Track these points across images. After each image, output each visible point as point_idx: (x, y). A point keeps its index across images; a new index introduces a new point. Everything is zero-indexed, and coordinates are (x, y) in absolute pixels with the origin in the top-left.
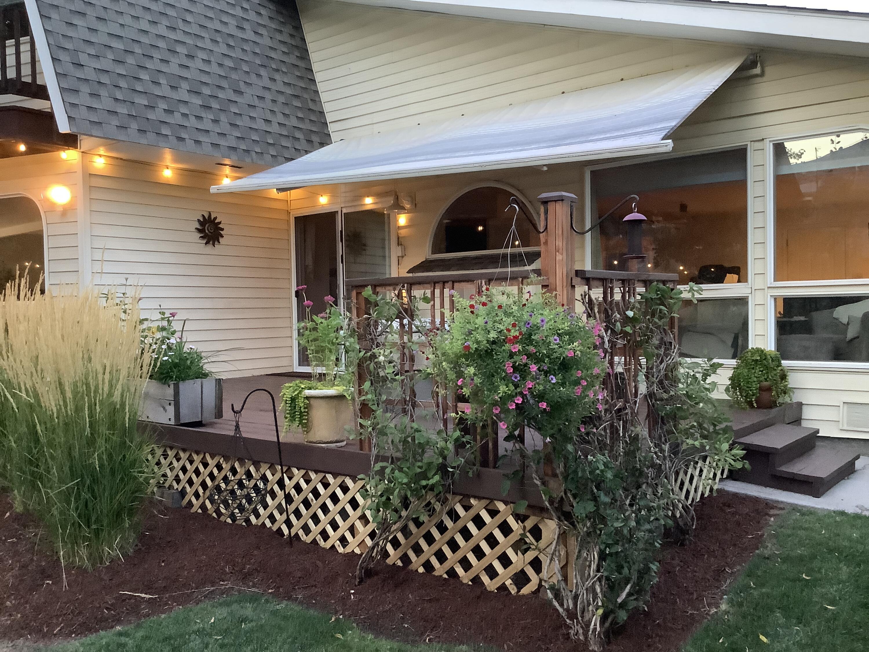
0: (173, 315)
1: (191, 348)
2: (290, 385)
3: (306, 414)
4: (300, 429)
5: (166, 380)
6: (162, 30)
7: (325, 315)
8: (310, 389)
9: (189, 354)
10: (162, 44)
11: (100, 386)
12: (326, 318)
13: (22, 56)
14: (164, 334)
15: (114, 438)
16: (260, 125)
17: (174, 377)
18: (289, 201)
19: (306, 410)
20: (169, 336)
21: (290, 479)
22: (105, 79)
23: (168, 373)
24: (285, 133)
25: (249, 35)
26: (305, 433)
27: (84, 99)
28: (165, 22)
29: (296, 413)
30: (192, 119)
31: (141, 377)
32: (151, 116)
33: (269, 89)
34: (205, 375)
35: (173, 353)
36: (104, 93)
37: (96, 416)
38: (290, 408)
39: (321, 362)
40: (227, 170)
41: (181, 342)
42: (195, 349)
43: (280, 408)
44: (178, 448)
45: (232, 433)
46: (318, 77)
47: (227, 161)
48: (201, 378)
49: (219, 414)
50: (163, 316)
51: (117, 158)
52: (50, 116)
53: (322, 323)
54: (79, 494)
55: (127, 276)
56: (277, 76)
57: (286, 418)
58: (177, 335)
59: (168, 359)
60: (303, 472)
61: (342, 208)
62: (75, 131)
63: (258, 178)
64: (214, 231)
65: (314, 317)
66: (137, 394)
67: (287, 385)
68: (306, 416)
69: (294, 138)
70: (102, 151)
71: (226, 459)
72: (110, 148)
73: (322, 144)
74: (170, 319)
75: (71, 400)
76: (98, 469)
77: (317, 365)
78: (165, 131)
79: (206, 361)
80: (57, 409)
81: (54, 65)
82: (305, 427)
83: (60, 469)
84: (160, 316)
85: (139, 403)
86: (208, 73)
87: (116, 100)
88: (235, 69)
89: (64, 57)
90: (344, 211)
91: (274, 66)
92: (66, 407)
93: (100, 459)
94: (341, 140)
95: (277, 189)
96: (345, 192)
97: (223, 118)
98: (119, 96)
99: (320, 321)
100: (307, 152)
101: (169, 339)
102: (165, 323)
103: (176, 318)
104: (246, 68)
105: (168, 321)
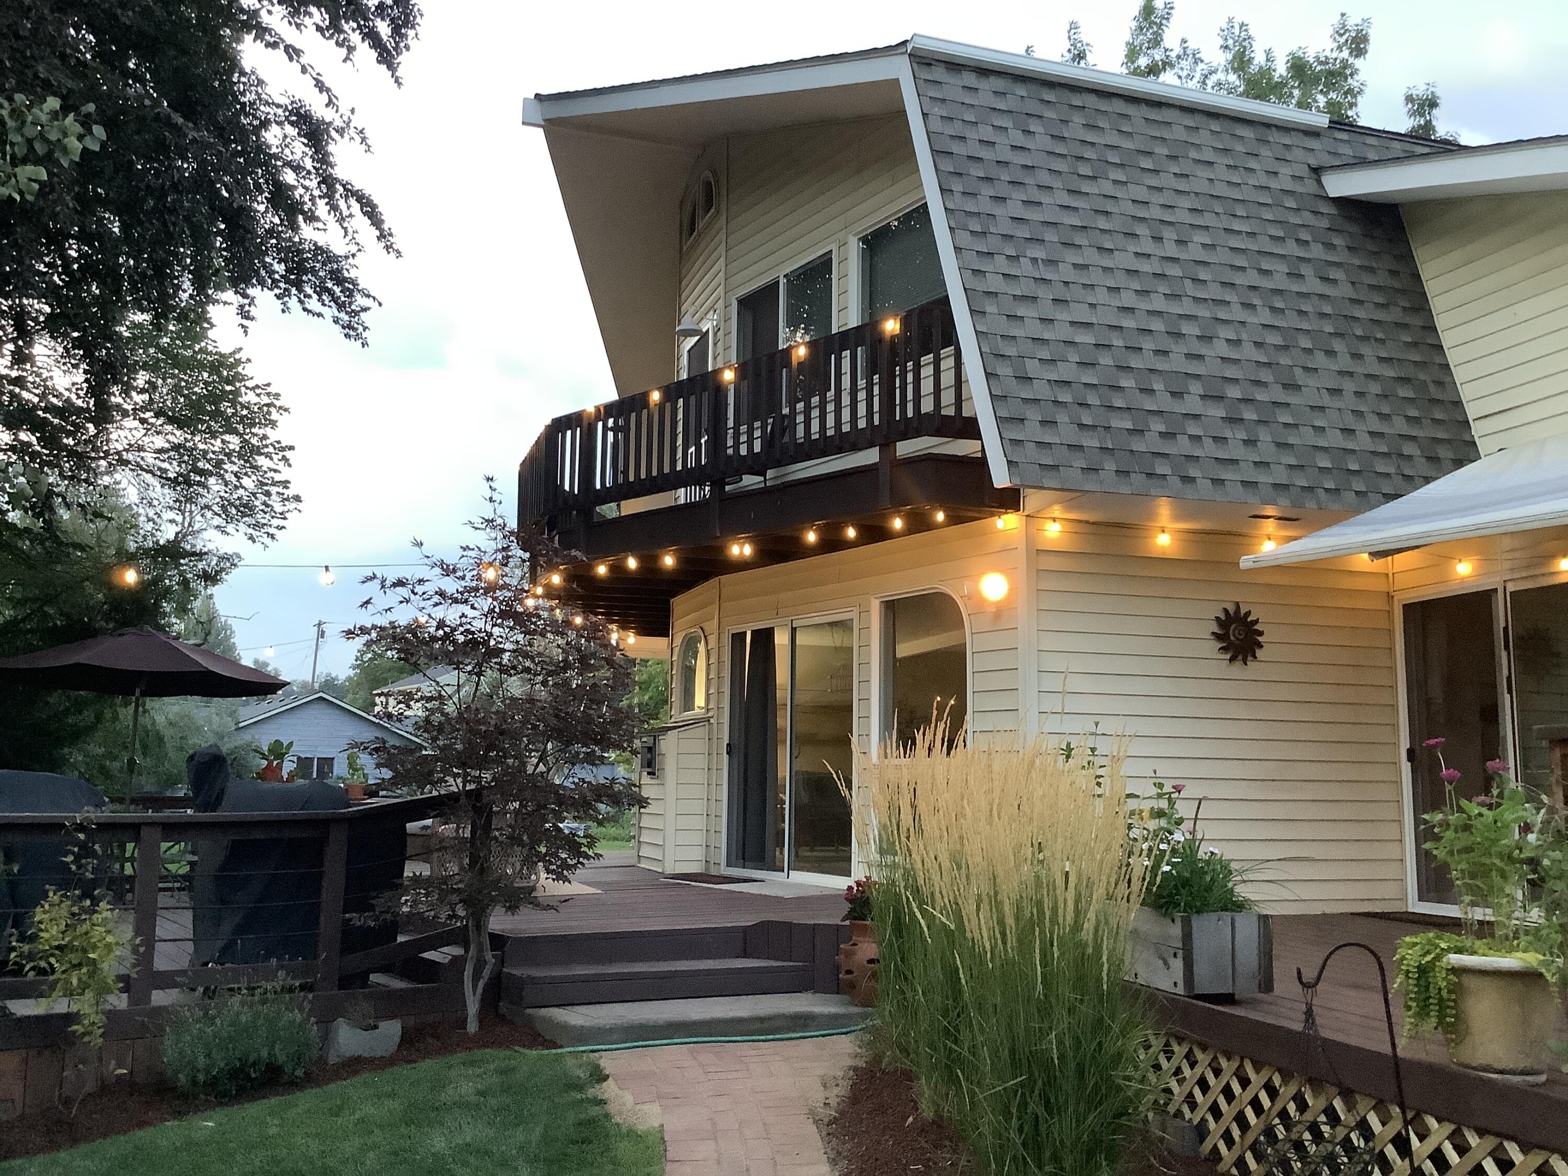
0: (1178, 789)
1: (1212, 853)
2: (1415, 940)
3: (1452, 1004)
4: (1440, 1036)
5: (1167, 910)
6: (1158, 303)
7: (1488, 800)
8: (1459, 951)
9: (1208, 862)
10: (1157, 325)
11: (1061, 911)
12: (1490, 807)
13: (943, 376)
14: (1163, 823)
15: (1083, 1008)
16: (1335, 439)
17: (1182, 904)
18: (1391, 575)
19: (1453, 997)
20: (1171, 828)
21: (1422, 1138)
22: (1065, 396)
23: (1170, 895)
24: (1384, 449)
25: (1313, 285)
26: (1453, 1045)
27: (1032, 431)
28: (1163, 288)
29: (1431, 1001)
30: (1208, 442)
31: (1128, 901)
32: (1138, 445)
33: (1351, 374)
34: (1239, 906)
35: (1179, 860)
36: (1062, 417)
37: (1053, 964)
38: (1416, 989)
39: (1482, 898)
40: (1270, 526)
41: (1194, 840)
42: (1219, 856)
43: (1395, 986)
44: (1193, 1042)
45: (1298, 1027)
46: (1447, 340)
47: (1270, 510)
48: (1234, 911)
49: (1267, 985)
50: (1160, 791)
51: (1080, 521)
52: (980, 464)
53: (1480, 815)
54: (1023, 1105)
55: (1097, 718)
56: (1365, 350)
57: (1409, 1008)
58: (1187, 825)
59: (1171, 870)
60: (1449, 1128)
61: (1505, 581)
62: (1017, 481)
63: (1331, 536)
64: (1246, 637)
65: (1464, 803)
66: (1122, 933)
67: (1408, 939)
68: (1452, 1008)
69: (1401, 455)
70: (1057, 511)
71: (1286, 1077)
72: (1069, 505)
73: (1459, 463)
74: (1173, 796)
75: (1014, 930)
76: (1056, 1061)
77: (1473, 904)
78: (1162, 468)
79: (1239, 878)
80: (991, 945)
81: (988, 384)
82: (1451, 1033)
83: (994, 1053)
84: (1155, 791)
85: (1124, 948)
86: (1237, 361)
87: (1081, 426)
88: (1286, 347)
89: (1004, 370)
90: (1511, 587)
91: (1359, 332)
92: (1004, 943)
93: (1060, 1043)
94: (1500, 450)
95: (1370, 554)
96: (1511, 551)
97: (1264, 435)
98: (1087, 420)
99: (1477, 812)
100: (1427, 480)
101: (1171, 834)
102: (1163, 804)
103: (1183, 794)
104: (1306, 343)
105: (1170, 799)
